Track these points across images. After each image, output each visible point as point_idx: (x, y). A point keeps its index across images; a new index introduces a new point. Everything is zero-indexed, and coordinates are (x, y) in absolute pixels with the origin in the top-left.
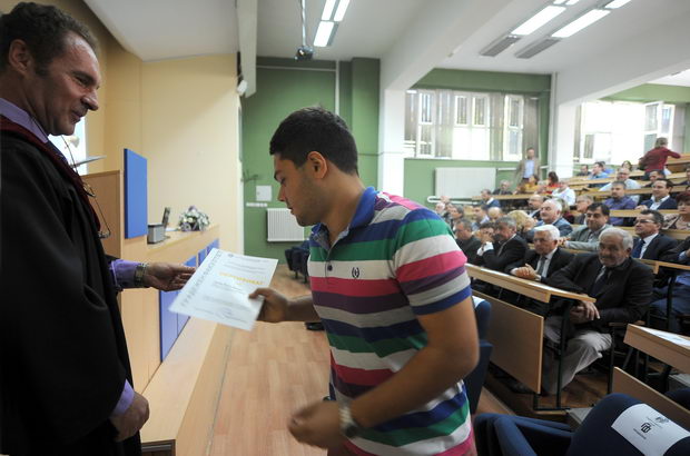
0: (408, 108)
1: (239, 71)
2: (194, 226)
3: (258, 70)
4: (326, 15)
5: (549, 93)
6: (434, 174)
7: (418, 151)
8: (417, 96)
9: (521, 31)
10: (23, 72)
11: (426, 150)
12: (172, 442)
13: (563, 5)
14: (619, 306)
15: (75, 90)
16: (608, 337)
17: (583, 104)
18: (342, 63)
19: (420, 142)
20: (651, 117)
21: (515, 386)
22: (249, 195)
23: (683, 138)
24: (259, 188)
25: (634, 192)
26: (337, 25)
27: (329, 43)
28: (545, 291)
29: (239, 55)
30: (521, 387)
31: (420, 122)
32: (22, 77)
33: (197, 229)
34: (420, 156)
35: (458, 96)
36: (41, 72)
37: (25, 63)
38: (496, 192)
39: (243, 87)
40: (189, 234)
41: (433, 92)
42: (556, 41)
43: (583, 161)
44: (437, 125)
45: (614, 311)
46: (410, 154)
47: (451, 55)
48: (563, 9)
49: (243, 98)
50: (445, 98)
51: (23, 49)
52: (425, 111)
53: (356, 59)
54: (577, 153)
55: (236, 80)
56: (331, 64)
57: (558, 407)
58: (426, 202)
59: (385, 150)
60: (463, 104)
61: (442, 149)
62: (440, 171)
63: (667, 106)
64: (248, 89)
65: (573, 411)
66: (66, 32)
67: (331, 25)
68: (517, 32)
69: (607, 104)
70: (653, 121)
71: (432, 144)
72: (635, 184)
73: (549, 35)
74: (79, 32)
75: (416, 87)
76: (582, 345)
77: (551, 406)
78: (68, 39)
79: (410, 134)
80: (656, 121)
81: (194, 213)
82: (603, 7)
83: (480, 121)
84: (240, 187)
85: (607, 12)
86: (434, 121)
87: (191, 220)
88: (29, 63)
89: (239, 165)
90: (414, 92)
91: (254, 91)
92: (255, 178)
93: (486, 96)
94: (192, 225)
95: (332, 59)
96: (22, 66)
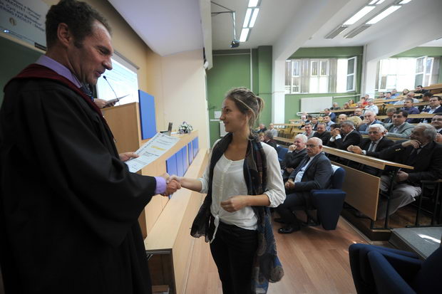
0: (286, 69)
1: (204, 57)
2: (186, 131)
3: (213, 57)
4: (245, 25)
5: (362, 56)
6: (300, 101)
7: (292, 90)
8: (291, 63)
9: (348, 23)
10: (67, 45)
11: (296, 89)
12: (171, 250)
13: (374, 5)
14: (426, 170)
15: (99, 57)
16: (419, 189)
17: (381, 61)
18: (253, 50)
19: (293, 86)
20: (419, 65)
21: (357, 214)
22: (211, 116)
23: (438, 75)
24: (216, 113)
25: (416, 105)
26: (250, 30)
27: (247, 40)
28: (382, 163)
29: (204, 49)
30: (361, 214)
31: (293, 76)
32: (66, 48)
33: (187, 132)
34: (293, 93)
35: (312, 61)
36: (78, 45)
37: (68, 39)
38: (332, 109)
39: (207, 64)
40: (183, 135)
41: (299, 60)
42: (369, 26)
43: (380, 90)
44: (302, 77)
45: (423, 174)
46: (288, 92)
47: (310, 38)
48: (374, 7)
49: (206, 70)
50: (306, 62)
51: (67, 30)
52: (295, 70)
53: (260, 47)
54: (377, 87)
55: (203, 61)
56: (248, 51)
57: (386, 228)
58: (296, 116)
59: (276, 90)
60: (315, 65)
61: (305, 88)
62: (303, 100)
63: (429, 59)
64: (209, 66)
65: (394, 230)
66: (93, 20)
67: (248, 30)
68: (347, 23)
69: (395, 59)
70: (421, 67)
71: (299, 86)
72: (416, 101)
73: (364, 23)
74: (101, 20)
75: (290, 58)
76: (404, 194)
77: (380, 227)
78: (95, 25)
79: (287, 82)
80: (423, 67)
81: (185, 125)
82: (398, 4)
83: (324, 73)
84: (207, 113)
85: (400, 7)
86: (300, 74)
87: (184, 128)
88: (70, 39)
89: (206, 102)
90: (289, 61)
91: (212, 67)
92: (214, 108)
93: (327, 60)
94: (184, 130)
95: (248, 48)
96: (66, 40)
